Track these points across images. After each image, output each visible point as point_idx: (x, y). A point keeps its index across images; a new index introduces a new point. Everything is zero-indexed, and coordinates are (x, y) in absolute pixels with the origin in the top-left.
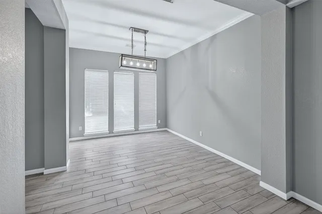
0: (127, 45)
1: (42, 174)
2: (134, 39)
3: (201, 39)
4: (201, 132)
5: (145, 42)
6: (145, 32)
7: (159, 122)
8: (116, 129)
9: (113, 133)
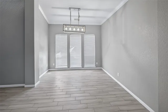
0: (75, 19)
1: (24, 87)
2: (71, 15)
3: (118, 8)
4: (118, 73)
5: (79, 16)
6: (79, 9)
7: (97, 63)
8: (72, 66)
9: (70, 68)
